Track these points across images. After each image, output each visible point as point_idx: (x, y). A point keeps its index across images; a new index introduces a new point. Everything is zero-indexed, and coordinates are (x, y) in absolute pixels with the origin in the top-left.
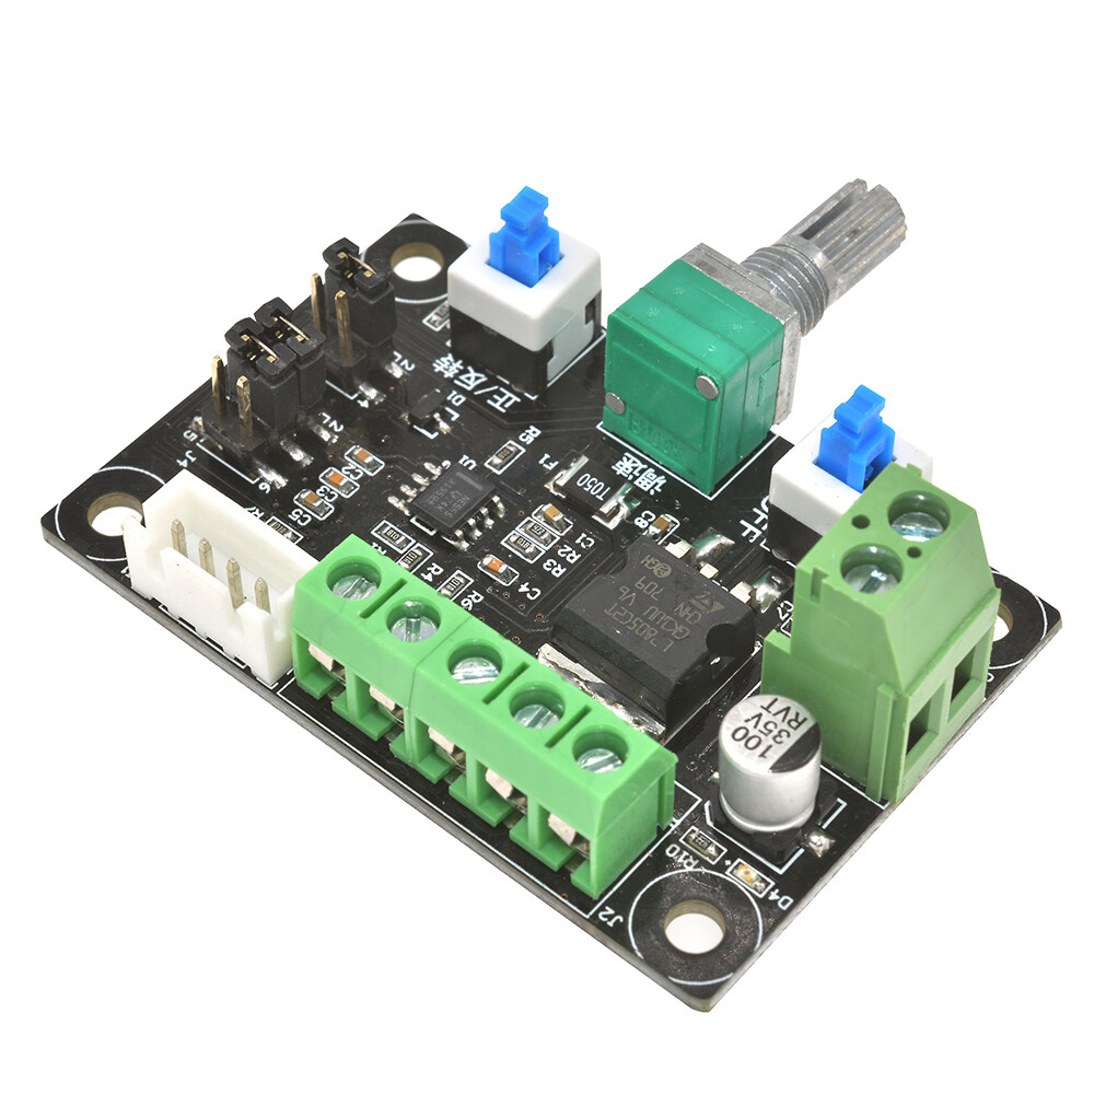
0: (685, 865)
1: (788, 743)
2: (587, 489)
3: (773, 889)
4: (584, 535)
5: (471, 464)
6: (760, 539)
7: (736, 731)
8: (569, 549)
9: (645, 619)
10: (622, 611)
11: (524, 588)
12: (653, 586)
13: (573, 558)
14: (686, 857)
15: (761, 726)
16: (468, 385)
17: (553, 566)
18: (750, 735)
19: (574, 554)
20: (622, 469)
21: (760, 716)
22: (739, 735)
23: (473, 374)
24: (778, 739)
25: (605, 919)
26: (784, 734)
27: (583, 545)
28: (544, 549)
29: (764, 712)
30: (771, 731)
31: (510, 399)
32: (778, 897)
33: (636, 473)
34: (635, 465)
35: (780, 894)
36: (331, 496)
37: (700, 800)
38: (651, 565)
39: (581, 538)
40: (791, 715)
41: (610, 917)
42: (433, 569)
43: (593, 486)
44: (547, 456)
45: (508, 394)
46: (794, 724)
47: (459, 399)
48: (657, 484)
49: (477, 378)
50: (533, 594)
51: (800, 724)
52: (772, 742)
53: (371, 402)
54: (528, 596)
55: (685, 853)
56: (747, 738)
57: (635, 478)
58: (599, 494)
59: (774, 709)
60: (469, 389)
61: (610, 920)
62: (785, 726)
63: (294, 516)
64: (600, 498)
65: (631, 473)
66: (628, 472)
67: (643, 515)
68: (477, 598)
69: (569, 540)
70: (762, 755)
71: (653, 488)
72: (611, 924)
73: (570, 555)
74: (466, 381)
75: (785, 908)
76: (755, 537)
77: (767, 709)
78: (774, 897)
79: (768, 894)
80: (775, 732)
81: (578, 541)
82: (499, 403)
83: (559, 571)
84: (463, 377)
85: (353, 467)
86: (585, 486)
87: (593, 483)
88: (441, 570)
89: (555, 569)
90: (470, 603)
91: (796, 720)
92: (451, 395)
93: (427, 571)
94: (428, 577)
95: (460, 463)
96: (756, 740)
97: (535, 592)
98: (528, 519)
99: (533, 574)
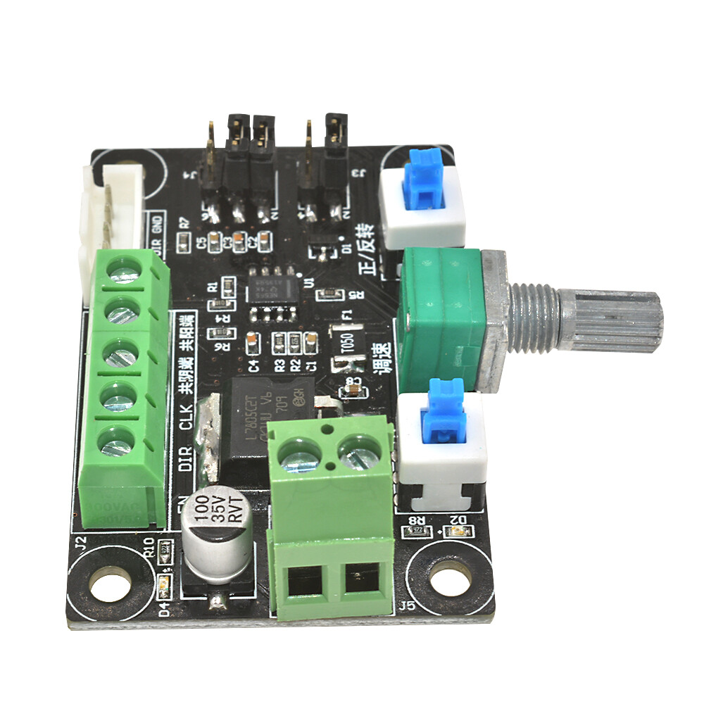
0: (145, 553)
1: (217, 524)
2: (342, 342)
3: (167, 602)
4: (315, 363)
5: (310, 285)
7: (203, 496)
8: (299, 363)
9: (259, 416)
11: (253, 363)
12: (284, 405)
13: (295, 369)
14: (151, 550)
15: (216, 505)
16: (361, 247)
17: (280, 365)
18: (205, 504)
19: (298, 368)
20: (377, 349)
21: (223, 500)
22: (200, 500)
23: (371, 244)
24: (214, 518)
25: (77, 541)
26: (221, 518)
27: (307, 368)
28: (288, 353)
29: (228, 500)
30: (217, 511)
31: (372, 270)
32: (164, 608)
33: (381, 356)
34: (386, 352)
35: (167, 608)
36: (227, 245)
38: (297, 395)
39: (312, 363)
40: (237, 514)
41: (81, 543)
42: (225, 318)
43: (347, 343)
44: (350, 312)
45: (374, 268)
46: (232, 518)
47: (348, 251)
48: (383, 370)
49: (370, 248)
50: (253, 369)
51: (235, 521)
52: (210, 517)
53: (306, 218)
54: (251, 368)
55: (153, 548)
56: (202, 504)
57: (378, 358)
58: (345, 349)
59: (233, 503)
60: (359, 249)
61: (78, 544)
62: (226, 515)
63: (199, 241)
64: (343, 351)
65: (378, 355)
66: (378, 353)
67: (355, 379)
68: (226, 348)
69: (304, 359)
70: (197, 518)
71: (379, 370)
72: (77, 546)
73: (295, 366)
74: (363, 245)
75: (160, 616)
77: (230, 500)
78: (163, 606)
79: (162, 602)
80: (217, 514)
81: (308, 363)
82: (363, 268)
83: (279, 369)
84: (363, 242)
85: (256, 241)
86: (344, 340)
87: (349, 341)
88: (228, 321)
89: (280, 367)
90: (220, 347)
91: (236, 518)
92: (347, 246)
93: (221, 316)
94: (218, 319)
95: (306, 280)
96: (205, 509)
97: (255, 369)
98: (300, 333)
99: (267, 360)
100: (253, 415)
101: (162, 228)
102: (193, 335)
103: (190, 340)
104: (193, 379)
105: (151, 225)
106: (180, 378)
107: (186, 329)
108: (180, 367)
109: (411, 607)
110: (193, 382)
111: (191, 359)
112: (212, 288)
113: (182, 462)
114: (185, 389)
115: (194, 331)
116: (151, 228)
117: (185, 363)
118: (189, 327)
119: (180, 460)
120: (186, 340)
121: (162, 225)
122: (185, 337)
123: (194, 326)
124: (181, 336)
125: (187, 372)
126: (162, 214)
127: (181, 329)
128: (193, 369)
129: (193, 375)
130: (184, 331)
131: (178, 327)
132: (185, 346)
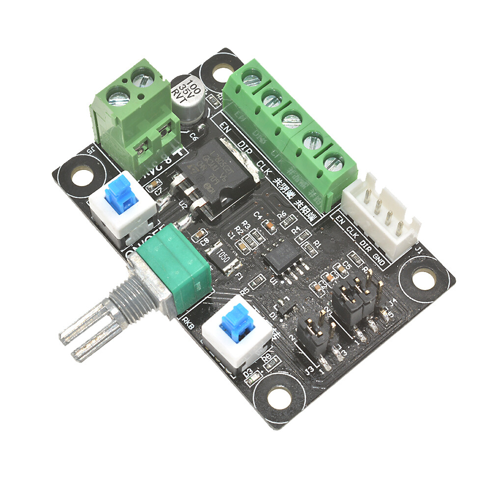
1: (181, 84)
2: (226, 255)
4: (231, 238)
5: (272, 280)
6: (160, 225)
7: (198, 93)
8: (239, 233)
9: (219, 166)
10: (227, 171)
11: (260, 217)
12: (212, 180)
13: (237, 228)
15: (189, 93)
17: (247, 225)
18: (194, 90)
19: (237, 230)
21: (188, 97)
22: (198, 90)
24: (184, 86)
26: (181, 88)
27: (233, 233)
28: (249, 235)
29: (186, 98)
30: (186, 90)
36: (333, 273)
37: (211, 119)
39: (233, 237)
40: (177, 95)
42: (295, 232)
44: (239, 279)
46: (177, 91)
47: (272, 315)
50: (257, 214)
51: (174, 91)
52: (187, 86)
54: (259, 214)
56: (195, 89)
58: (222, 252)
59: (183, 98)
62: (180, 91)
63: (349, 266)
64: (222, 250)
67: (205, 244)
68: (279, 216)
69: (238, 237)
70: (192, 81)
73: (239, 230)
76: (162, 227)
77: (185, 99)
80: (184, 89)
81: (234, 236)
85: (322, 287)
86: (227, 257)
87: (223, 257)
88: (292, 231)
89: (246, 224)
90: (283, 214)
91: (176, 93)
92: (275, 318)
93: (298, 231)
94: (298, 228)
95: (277, 282)
96: (192, 88)
97: (255, 214)
98: (252, 250)
99: (255, 224)
100: (222, 165)
101: (374, 260)
102: (301, 211)
103: (300, 208)
104: (279, 189)
105: (381, 257)
106: (286, 185)
107: (308, 212)
108: (291, 190)
109: (89, 151)
110: (278, 187)
111: (290, 198)
112: (317, 243)
113: (245, 146)
114: (278, 181)
115: (303, 214)
116: (380, 255)
117: (290, 194)
118: (307, 214)
119: (247, 146)
120: (302, 207)
121: (376, 261)
122: (304, 208)
123: (305, 216)
124: (306, 207)
125: (285, 190)
126: (383, 267)
127: (310, 210)
128: (284, 194)
129: (281, 191)
130: (308, 210)
131: (312, 210)
132: (299, 203)
